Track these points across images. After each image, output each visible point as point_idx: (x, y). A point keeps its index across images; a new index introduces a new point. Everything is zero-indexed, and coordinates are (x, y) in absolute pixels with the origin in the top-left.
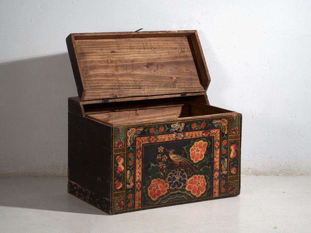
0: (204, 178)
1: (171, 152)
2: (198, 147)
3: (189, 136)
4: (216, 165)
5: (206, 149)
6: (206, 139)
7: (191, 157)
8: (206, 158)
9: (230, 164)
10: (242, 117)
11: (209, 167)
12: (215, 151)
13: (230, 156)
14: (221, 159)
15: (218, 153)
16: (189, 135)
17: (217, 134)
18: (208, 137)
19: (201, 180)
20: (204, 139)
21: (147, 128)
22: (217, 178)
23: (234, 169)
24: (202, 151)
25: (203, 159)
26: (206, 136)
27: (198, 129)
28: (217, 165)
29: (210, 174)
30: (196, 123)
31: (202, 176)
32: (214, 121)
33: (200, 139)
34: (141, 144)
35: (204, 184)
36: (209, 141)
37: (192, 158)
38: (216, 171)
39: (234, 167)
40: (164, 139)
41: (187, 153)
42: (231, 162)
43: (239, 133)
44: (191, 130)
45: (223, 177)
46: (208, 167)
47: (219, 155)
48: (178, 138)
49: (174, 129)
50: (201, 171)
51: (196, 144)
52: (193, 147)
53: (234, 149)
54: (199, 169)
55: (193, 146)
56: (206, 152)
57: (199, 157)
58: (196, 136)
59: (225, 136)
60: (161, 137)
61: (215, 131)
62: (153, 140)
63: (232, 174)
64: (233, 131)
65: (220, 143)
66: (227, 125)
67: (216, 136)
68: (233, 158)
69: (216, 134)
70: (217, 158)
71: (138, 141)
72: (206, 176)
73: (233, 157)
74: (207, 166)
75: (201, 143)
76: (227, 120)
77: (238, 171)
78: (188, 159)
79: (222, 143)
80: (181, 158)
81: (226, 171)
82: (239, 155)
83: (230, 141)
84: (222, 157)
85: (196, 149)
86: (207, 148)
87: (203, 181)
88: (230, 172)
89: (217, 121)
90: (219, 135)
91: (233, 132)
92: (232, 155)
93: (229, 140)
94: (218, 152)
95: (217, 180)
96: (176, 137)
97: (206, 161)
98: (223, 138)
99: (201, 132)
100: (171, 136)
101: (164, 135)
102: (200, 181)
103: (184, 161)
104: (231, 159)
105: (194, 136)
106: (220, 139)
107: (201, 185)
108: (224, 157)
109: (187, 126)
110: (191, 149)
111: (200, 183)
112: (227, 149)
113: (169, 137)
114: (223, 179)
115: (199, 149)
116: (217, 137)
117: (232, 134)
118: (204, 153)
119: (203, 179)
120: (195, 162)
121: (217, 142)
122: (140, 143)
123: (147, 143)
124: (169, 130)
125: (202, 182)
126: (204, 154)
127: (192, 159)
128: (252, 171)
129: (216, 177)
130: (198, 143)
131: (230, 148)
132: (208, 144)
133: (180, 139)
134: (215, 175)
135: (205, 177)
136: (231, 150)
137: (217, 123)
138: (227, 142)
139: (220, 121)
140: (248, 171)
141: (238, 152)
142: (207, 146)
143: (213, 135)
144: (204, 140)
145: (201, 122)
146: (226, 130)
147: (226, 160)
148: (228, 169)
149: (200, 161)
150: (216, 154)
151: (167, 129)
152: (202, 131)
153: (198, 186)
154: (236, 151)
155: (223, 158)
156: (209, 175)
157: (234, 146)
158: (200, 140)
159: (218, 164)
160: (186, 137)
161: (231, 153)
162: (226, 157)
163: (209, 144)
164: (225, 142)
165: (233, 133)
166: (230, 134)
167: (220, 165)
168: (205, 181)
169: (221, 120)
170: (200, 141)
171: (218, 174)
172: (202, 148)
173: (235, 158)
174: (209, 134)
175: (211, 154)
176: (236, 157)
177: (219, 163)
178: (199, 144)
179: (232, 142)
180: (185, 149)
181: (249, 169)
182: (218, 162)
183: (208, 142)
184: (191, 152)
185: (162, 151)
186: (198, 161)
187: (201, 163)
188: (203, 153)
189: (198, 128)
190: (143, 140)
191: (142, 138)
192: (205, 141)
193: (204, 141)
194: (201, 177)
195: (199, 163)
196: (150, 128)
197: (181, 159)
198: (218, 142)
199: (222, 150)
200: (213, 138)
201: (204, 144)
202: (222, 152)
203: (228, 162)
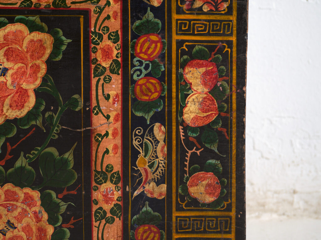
0: (39, 203)
4: (101, 150)
5: (44, 67)
6: (42, 20)
8: (47, 109)
9: (182, 153)
11: (66, 156)
12: (94, 81)
13: (180, 112)
15: (112, 93)
17: (108, 3)
18: (53, 12)
19: (24, 211)
20: (36, 19)
22: (112, 211)
23: (209, 178)
24: (24, 73)
25: (29, 113)
28: (110, 148)
29: (69, 189)
31: (28, 190)
33: (9, 16)
35: (41, 230)
36: (61, 33)
38: (104, 176)
39: (204, 168)
42: (190, 145)
43: (230, 8)
45: (147, 208)
46: (61, 153)
47: (118, 106)
50: (22, 168)
53: (205, 84)
54: (8, 157)
56: (44, 80)
57: (7, 101)
59: (150, 15)
63: (194, 203)
65: (124, 48)
67: (101, 10)
68: (202, 128)
70: (108, 117)
72: (50, 195)
73: (200, 123)
74: (53, 150)
75: (17, 38)
77: (229, 193)
79: (134, 47)
81: (158, 183)
82: (234, 115)
83: (180, 43)
84: (139, 114)
86: (49, 62)
87: (31, 215)
88: (185, 190)
91: (198, 3)
92: (192, 112)
93: (176, 37)
94: (114, 90)
95: (110, 221)
97: (48, 123)
98: (138, 23)
102: (16, 213)
104: (187, 128)
106: (124, 27)
107: (23, 234)
108: (148, 117)
111: (19, 226)
112: (164, 78)
114: (147, 220)
115: (7, 65)
116: (104, 15)
117: (191, 10)
118: (32, 87)
119: (37, 209)
121: (107, 42)
125: (29, 220)
126: (36, 91)
128: (306, 202)
129: (107, 207)
131: (180, 77)
132: (57, 44)
134: (97, 195)
135: (42, 199)
138: (163, 44)
140: (291, 203)
141: (228, 101)
142: (48, 51)
144: (33, 22)
147: (159, 131)
148: (174, 178)
149: (15, 120)
150: (101, 97)
153: (9, 235)
154: (215, 92)
155: (140, 122)
156: (65, 192)
157: (203, 70)
158: (12, 21)
159: (115, 147)
161: (190, 99)
162: (159, 118)
163: (64, 48)
164: (150, 47)
165: (200, 9)
166: (179, 11)
167: (129, 152)
168: (45, 216)
170: (11, 28)
171: (117, 194)
172: (22, 60)
173: (209, 126)
175: (76, 96)
176: (215, 122)
177: (118, 141)
178: (5, 38)
179: (191, 47)
181: (296, 197)
182: (115, 134)
183: (54, 34)
187: (19, 131)
188: (30, 87)
192: (41, 30)
193: (33, 27)
194: (22, 196)
195: (11, 130)
198: (109, 43)
199: (134, 82)
200: (82, 20)
201: (32, 41)
202: (134, 92)
203: (174, 142)
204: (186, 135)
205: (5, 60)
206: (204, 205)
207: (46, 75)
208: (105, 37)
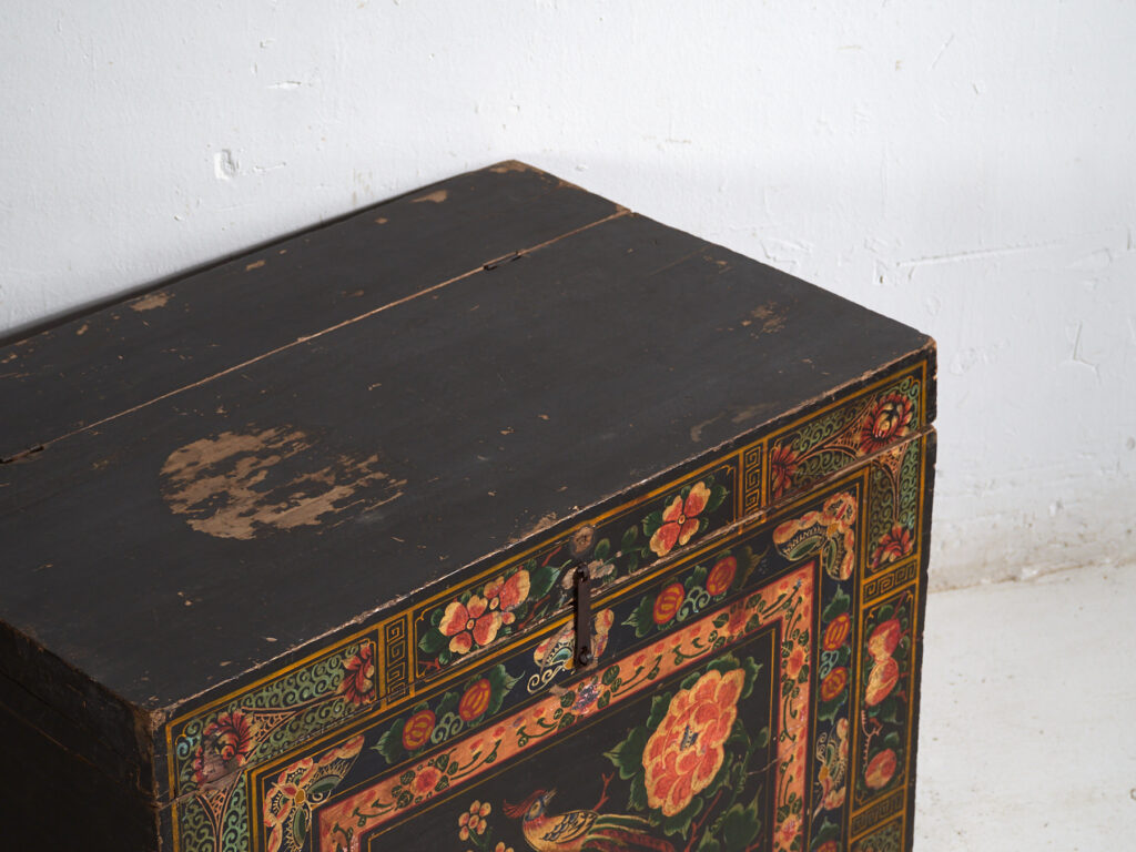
1: (533, 813)
2: (693, 716)
3: (640, 677)
4: (786, 778)
5: (734, 711)
6: (734, 654)
7: (650, 790)
8: (735, 760)
9: (862, 738)
10: (935, 446)
11: (751, 806)
12: (783, 701)
13: (863, 695)
14: (818, 730)
15: (800, 707)
16: (641, 668)
17: (800, 599)
18: (745, 639)
20: (728, 657)
21: (386, 727)
22: (793, 846)
24: (714, 730)
25: (717, 775)
26: (736, 633)
27: (691, 612)
28: (794, 773)
29: (754, 842)
30: (681, 579)
32: (781, 532)
33: (701, 666)
34: (355, 838)
36: (752, 660)
37: (656, 793)
38: (786, 810)
39: (883, 747)
40: (494, 753)
41: (630, 780)
42: (870, 727)
43: (915, 546)
44: (655, 634)
45: (827, 824)
46: (746, 805)
47: (804, 719)
48: (575, 713)
49: (553, 668)
50: (707, 845)
51: (681, 705)
52: (661, 732)
53: (887, 649)
54: (693, 839)
55: (663, 724)
56: (734, 727)
57: (696, 773)
58: (680, 656)
59: (840, 593)
60: (474, 746)
61: (785, 586)
62: (424, 783)
63: (871, 793)
64: (883, 548)
65: (814, 646)
66: (852, 527)
67: (792, 611)
68: (883, 703)
69: (790, 600)
70: (793, 739)
71: (337, 828)
74: (739, 807)
75: (710, 690)
76: (854, 495)
77: (904, 763)
78: (633, 812)
79: (822, 640)
80: (591, 824)
81: (837, 789)
82: (913, 669)
83: (867, 612)
84: (823, 719)
85: (678, 733)
86: (739, 705)
88: (863, 782)
89: (797, 526)
90: (807, 600)
91: (886, 555)
92: (875, 687)
93: (862, 607)
94: (801, 702)
96: (566, 710)
97: (735, 777)
98: (828, 609)
99: (707, 625)
100: (536, 720)
101: (493, 730)
103: (611, 831)
104: (868, 710)
105: (668, 666)
108: (832, 718)
109: (631, 621)
110: (649, 747)
112: (850, 662)
113: (521, 732)
114: (826, 838)
115: (697, 728)
116: (795, 617)
117: (880, 567)
118: (722, 741)
120: (670, 808)
121: (798, 648)
122: (348, 835)
123: (392, 813)
124: (521, 686)
126: (726, 747)
127: (655, 802)
129: (788, 845)
130: (693, 693)
131: (865, 650)
132: (749, 676)
133: (586, 712)
134: (779, 836)
136: (869, 660)
137: (800, 533)
138: (850, 621)
139: (816, 517)
141: (908, 658)
142: (739, 690)
143: (775, 617)
144: (725, 662)
145: (710, 565)
146: (847, 557)
147: (842, 727)
148: (854, 775)
149: (703, 792)
150: (788, 717)
151: (512, 682)
152: (715, 616)
154: (898, 652)
155: (825, 726)
157: (886, 633)
158: (703, 672)
159: (799, 770)
160: (621, 689)
161: (873, 675)
162: (842, 714)
163: (755, 677)
164: (838, 632)
165: (888, 560)
166: (868, 574)
167: (812, 767)
169: (819, 508)
170: (703, 681)
171: (798, 824)
172: (713, 715)
173: (889, 696)
174: (755, 617)
175: (764, 730)
176: (895, 689)
177: (803, 761)
178: (697, 697)
179: (875, 613)
180: (616, 762)
182: (800, 754)
183: (744, 665)
184: (649, 764)
185: (484, 824)
186: (687, 801)
187: (708, 802)
188: (717, 744)
189: (689, 605)
190: (367, 809)
191: (356, 801)
193: (724, 669)
195: (698, 807)
196: (407, 716)
197: (595, 826)
199: (821, 681)
200: (773, 634)
201: (724, 686)
202: (820, 693)
203: (856, 733)
204: (867, 719)
205: (695, 724)
206: (880, 790)
207: (736, 722)
208: (796, 642)
